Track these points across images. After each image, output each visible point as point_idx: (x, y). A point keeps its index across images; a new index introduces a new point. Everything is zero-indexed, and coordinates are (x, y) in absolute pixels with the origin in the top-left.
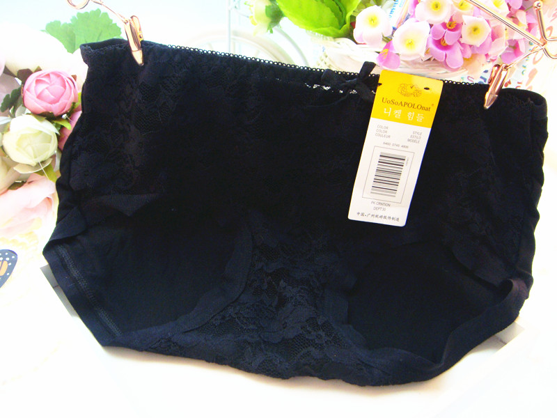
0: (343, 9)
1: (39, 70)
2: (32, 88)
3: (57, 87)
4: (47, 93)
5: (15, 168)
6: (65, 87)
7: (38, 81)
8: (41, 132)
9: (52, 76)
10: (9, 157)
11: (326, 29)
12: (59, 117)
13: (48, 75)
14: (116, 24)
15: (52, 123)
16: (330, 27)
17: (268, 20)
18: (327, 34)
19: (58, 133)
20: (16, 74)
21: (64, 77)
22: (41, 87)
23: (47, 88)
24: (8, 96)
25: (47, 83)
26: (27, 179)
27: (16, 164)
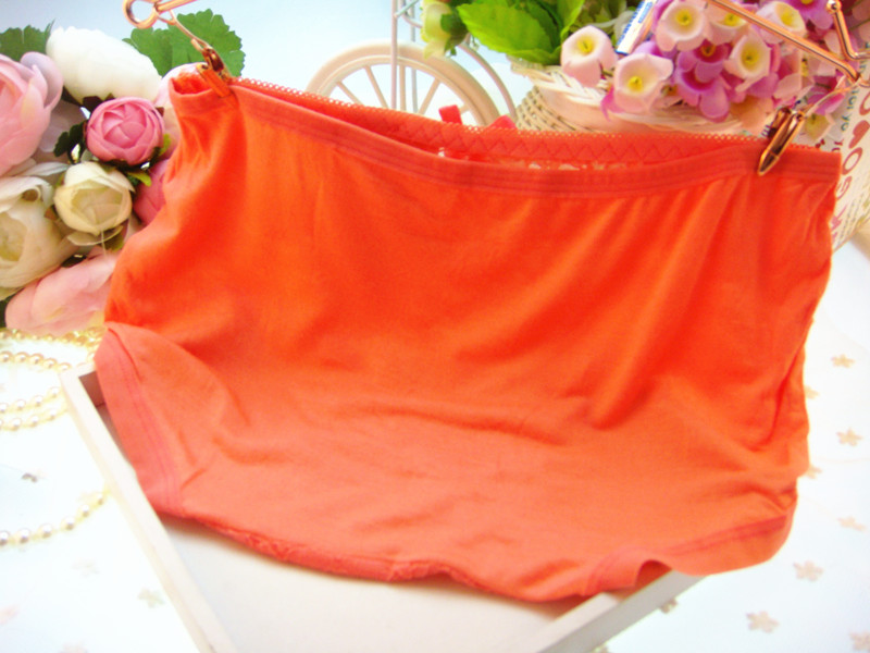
0: (558, 22)
1: (110, 98)
2: (99, 125)
3: (135, 123)
4: (119, 131)
5: (70, 238)
6: (145, 124)
7: (107, 115)
8: (107, 188)
9: (128, 108)
10: (61, 221)
11: (529, 52)
12: (136, 168)
13: (122, 107)
14: (234, 32)
15: (126, 175)
16: (536, 50)
17: (446, 36)
18: (532, 60)
19: (133, 190)
20: (81, 102)
21: (145, 109)
22: (112, 123)
23: (120, 125)
24: (64, 134)
25: (120, 118)
26: (89, 253)
27: (72, 231)
